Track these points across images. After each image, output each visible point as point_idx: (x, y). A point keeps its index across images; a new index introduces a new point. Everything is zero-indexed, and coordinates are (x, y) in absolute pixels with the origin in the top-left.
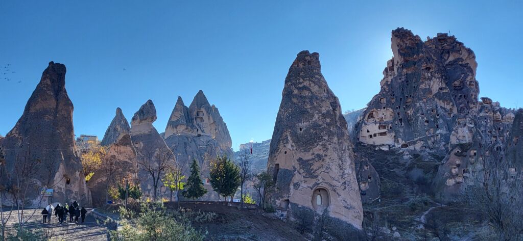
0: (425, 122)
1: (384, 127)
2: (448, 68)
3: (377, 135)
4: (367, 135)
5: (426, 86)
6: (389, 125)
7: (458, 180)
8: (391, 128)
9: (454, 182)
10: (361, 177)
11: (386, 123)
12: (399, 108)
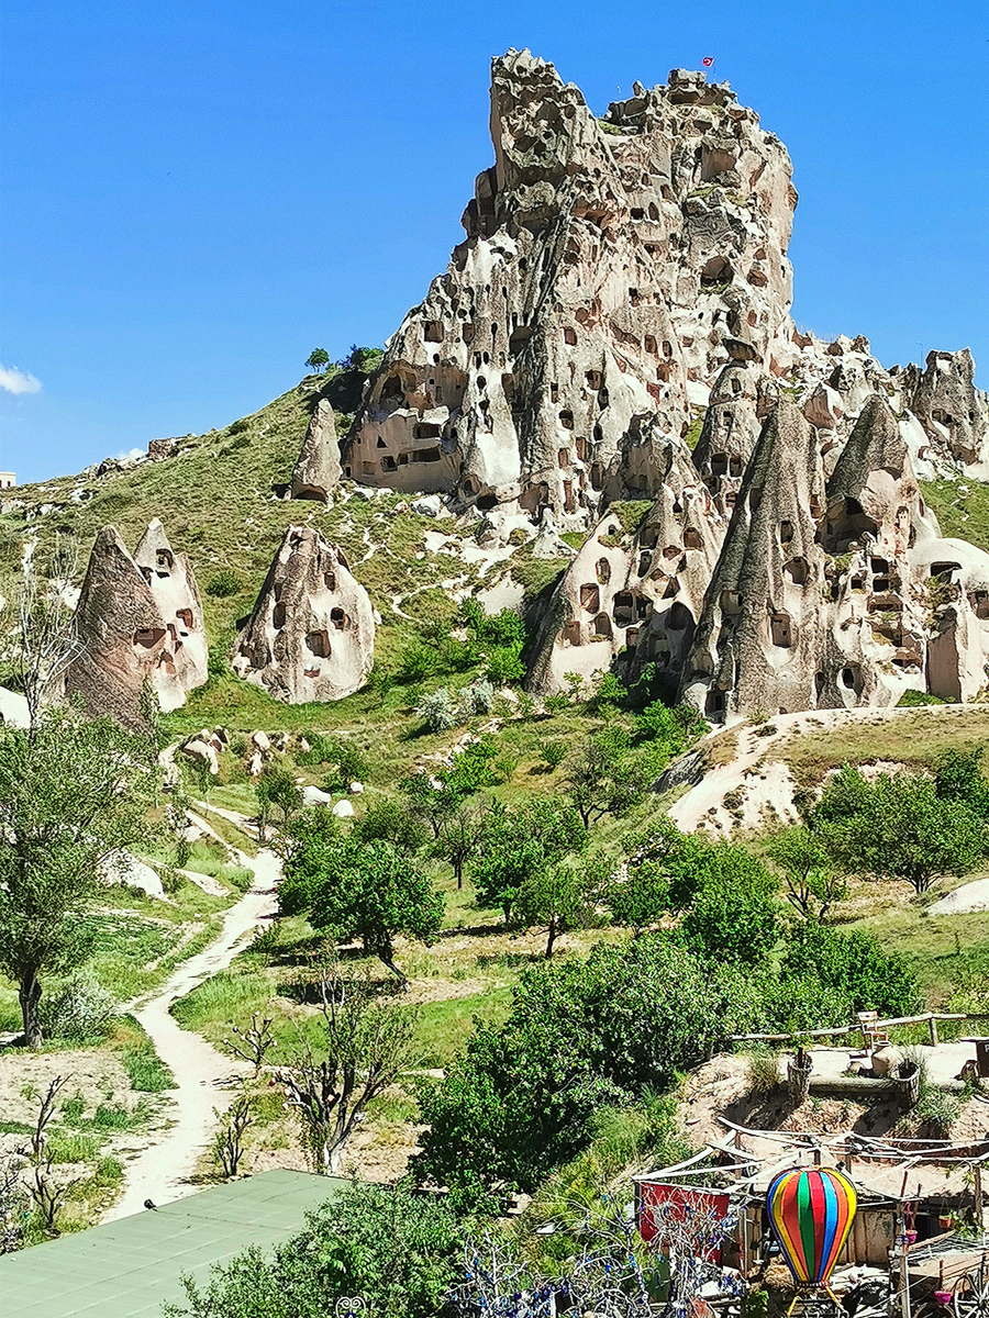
0: (562, 415)
3: (411, 458)
4: (377, 455)
5: (579, 284)
6: (448, 422)
7: (595, 629)
8: (453, 434)
9: (581, 634)
10: (308, 614)
11: (440, 416)
12: (486, 361)
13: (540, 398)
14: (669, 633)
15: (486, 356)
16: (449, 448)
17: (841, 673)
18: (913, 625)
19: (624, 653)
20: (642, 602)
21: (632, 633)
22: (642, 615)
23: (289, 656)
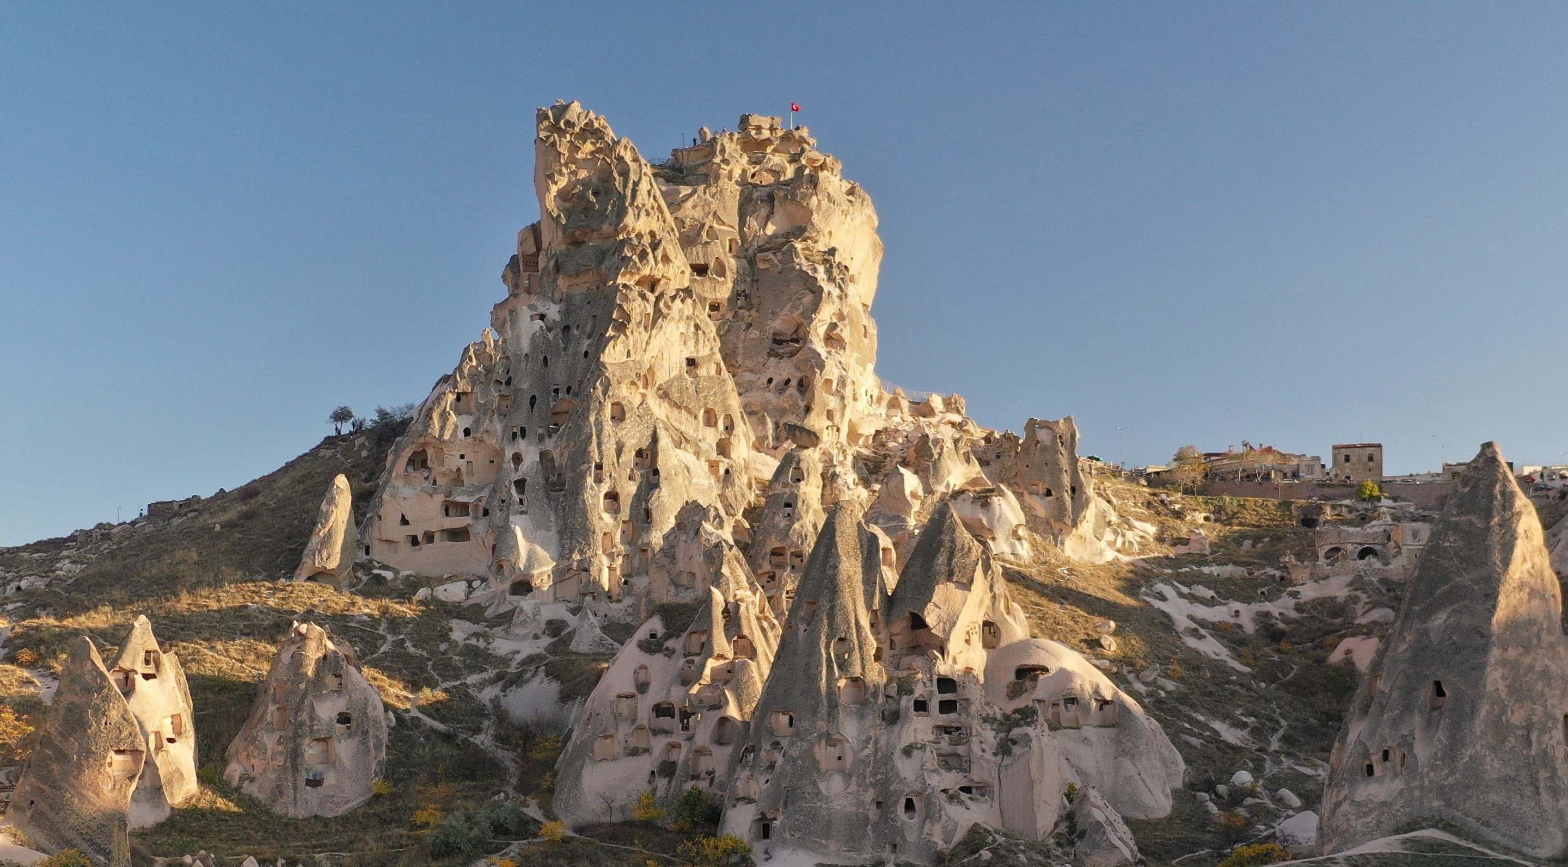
0: (607, 496)
1: (463, 509)
2: (761, 266)
3: (437, 537)
4: (400, 533)
5: (628, 355)
6: (480, 500)
7: (633, 742)
8: (486, 513)
9: (618, 749)
10: (312, 718)
11: (471, 494)
12: (523, 436)
13: (582, 476)
14: (716, 750)
15: (523, 431)
16: (479, 527)
17: (903, 802)
18: (983, 751)
19: (668, 769)
20: (685, 715)
21: (673, 747)
22: (686, 728)
23: (289, 764)
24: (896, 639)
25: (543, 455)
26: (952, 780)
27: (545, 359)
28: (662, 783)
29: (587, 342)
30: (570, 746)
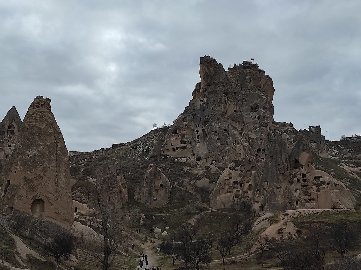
0: (217, 139)
1: (185, 142)
2: (248, 93)
3: (179, 148)
4: (171, 148)
5: (222, 109)
6: (189, 140)
7: (229, 190)
8: (190, 143)
9: (225, 191)
10: (154, 185)
11: (187, 139)
12: (199, 126)
13: (212, 134)
14: (249, 191)
15: (198, 125)
16: (189, 146)
17: (295, 203)
18: (314, 191)
19: (237, 196)
20: (241, 184)
21: (238, 191)
22: (241, 187)
23: (149, 195)
24: (291, 165)
25: (203, 130)
26: (307, 197)
27: (203, 110)
28: (236, 199)
29: (212, 106)
30: (213, 192)
